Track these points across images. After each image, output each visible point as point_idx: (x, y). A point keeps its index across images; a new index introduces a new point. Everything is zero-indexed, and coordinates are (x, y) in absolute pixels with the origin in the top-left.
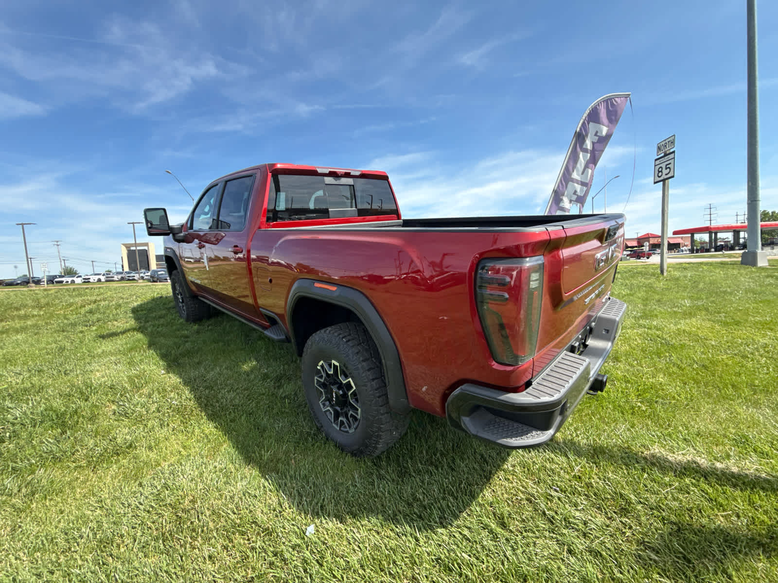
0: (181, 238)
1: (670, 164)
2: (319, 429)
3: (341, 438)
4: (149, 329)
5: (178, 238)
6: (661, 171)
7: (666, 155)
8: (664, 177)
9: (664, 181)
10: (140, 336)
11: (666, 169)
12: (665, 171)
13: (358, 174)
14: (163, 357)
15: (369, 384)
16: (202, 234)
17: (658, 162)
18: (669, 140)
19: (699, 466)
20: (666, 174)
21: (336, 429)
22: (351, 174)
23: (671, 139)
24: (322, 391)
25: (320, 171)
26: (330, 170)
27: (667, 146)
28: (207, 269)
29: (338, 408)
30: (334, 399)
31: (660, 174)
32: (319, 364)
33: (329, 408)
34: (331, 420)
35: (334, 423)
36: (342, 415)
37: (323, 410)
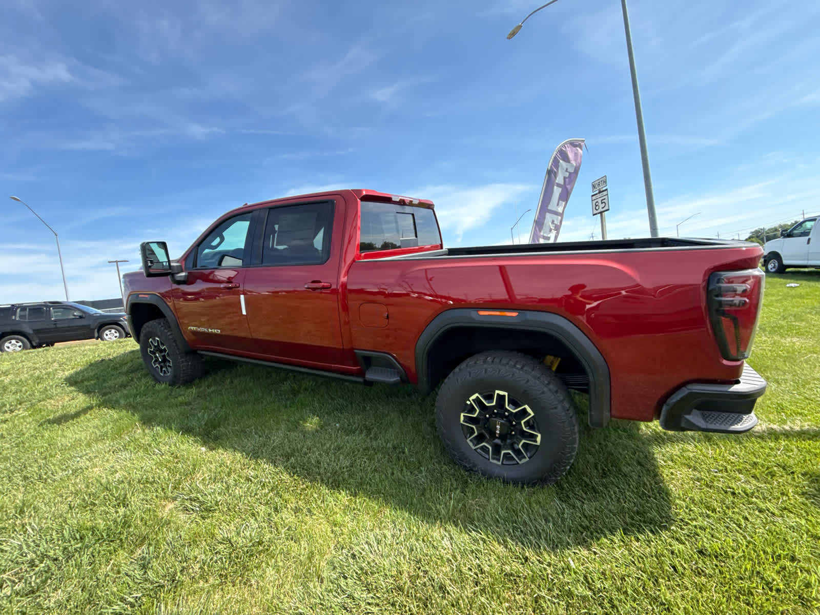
0: (182, 279)
1: (604, 199)
2: (471, 470)
3: (507, 473)
4: (122, 402)
5: (178, 279)
6: (598, 205)
7: (600, 192)
8: (601, 210)
9: (601, 213)
10: (114, 414)
11: (602, 203)
12: (601, 206)
13: (416, 202)
14: (187, 430)
15: (559, 407)
16: (207, 272)
17: (594, 198)
18: (602, 179)
19: (776, 431)
20: (603, 208)
21: (498, 465)
22: (413, 203)
23: (604, 179)
24: (474, 427)
25: (394, 199)
26: (400, 198)
27: (601, 185)
28: (244, 313)
29: (497, 441)
30: (498, 432)
31: (597, 208)
32: (471, 399)
33: (484, 444)
34: (487, 457)
35: (492, 458)
36: (506, 447)
37: (473, 448)
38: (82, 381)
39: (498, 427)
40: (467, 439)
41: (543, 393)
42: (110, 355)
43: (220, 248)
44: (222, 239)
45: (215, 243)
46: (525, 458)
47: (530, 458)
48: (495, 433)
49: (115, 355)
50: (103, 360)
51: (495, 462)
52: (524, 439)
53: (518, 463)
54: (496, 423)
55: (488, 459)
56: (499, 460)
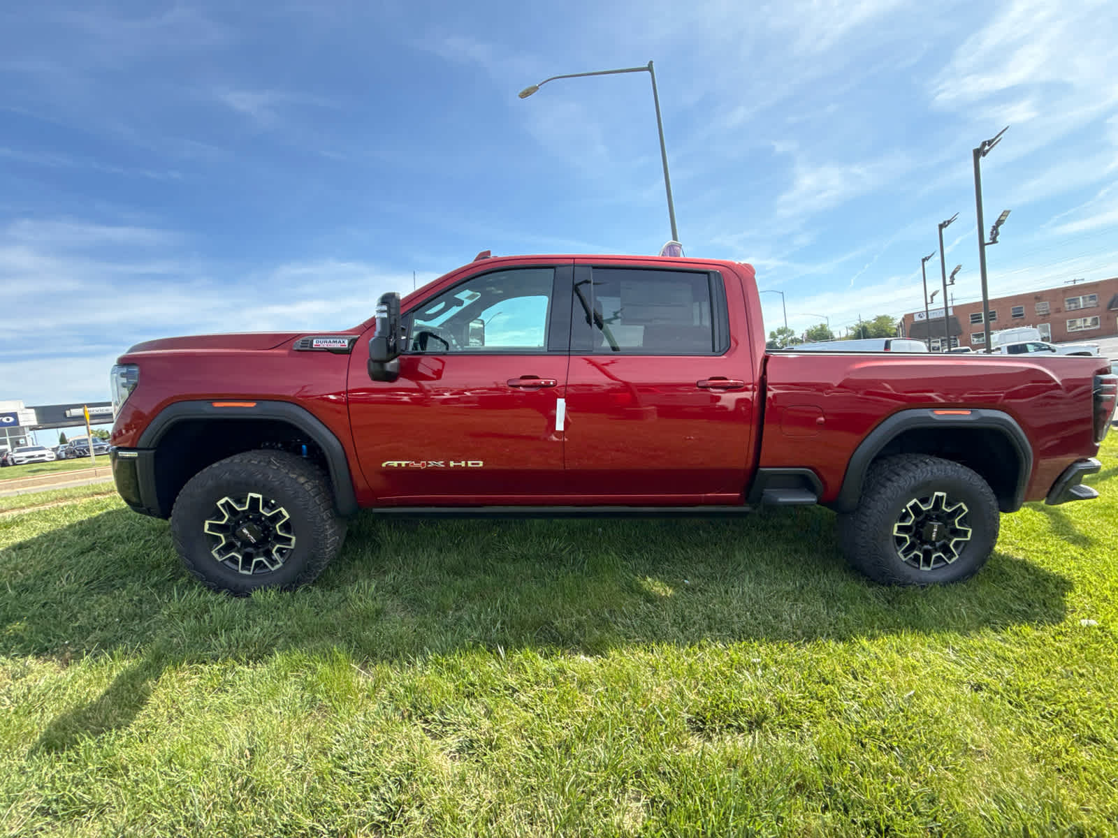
21: (929, 571)
24: (907, 536)
28: (560, 426)
29: (927, 547)
30: (934, 536)
32: (908, 506)
33: (916, 552)
34: (917, 566)
35: (923, 566)
36: (936, 550)
37: (904, 559)
39: (935, 530)
40: (898, 552)
41: (982, 488)
46: (955, 556)
47: (960, 555)
48: (931, 538)
51: (926, 569)
52: (956, 537)
53: (947, 564)
54: (933, 526)
55: (919, 568)
56: (929, 566)
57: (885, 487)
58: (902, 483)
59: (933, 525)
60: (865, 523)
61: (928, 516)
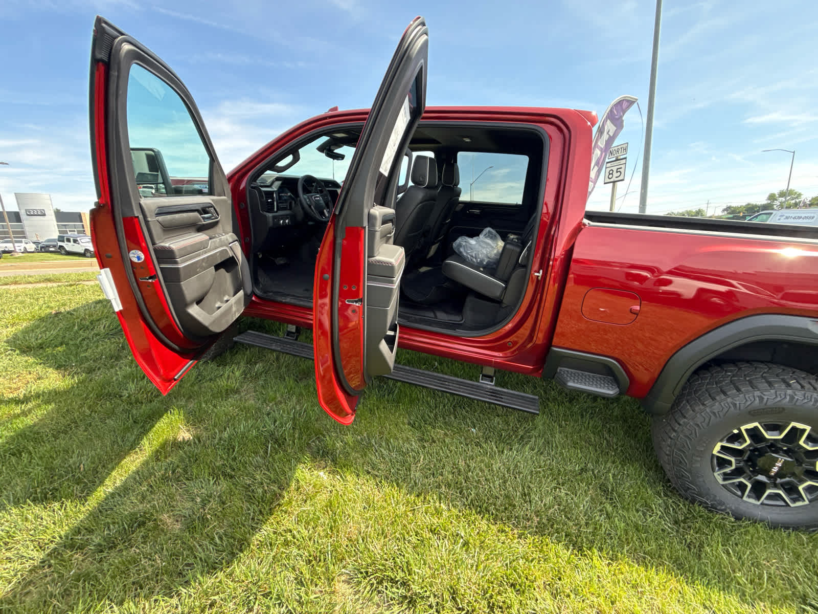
1: (621, 168)
3: (774, 515)
6: (612, 174)
7: (617, 160)
8: (614, 179)
9: (614, 182)
11: (617, 172)
12: (615, 175)
18: (623, 146)
20: (617, 177)
21: (754, 505)
23: (625, 146)
24: (733, 460)
27: (620, 152)
29: (761, 478)
30: (775, 469)
31: (611, 176)
32: (743, 428)
33: (741, 480)
34: (739, 493)
35: (749, 496)
36: (776, 486)
37: (721, 482)
38: (41, 347)
39: (779, 464)
40: (713, 470)
42: (64, 305)
43: (289, 173)
44: (296, 159)
45: (281, 164)
46: (804, 500)
47: (810, 501)
48: (770, 471)
49: (74, 306)
50: (57, 314)
51: (752, 501)
52: (811, 480)
53: (788, 505)
54: (776, 460)
55: (742, 497)
56: (758, 498)
57: (714, 399)
58: (740, 400)
59: (778, 458)
60: (675, 431)
61: (773, 446)
